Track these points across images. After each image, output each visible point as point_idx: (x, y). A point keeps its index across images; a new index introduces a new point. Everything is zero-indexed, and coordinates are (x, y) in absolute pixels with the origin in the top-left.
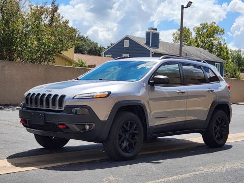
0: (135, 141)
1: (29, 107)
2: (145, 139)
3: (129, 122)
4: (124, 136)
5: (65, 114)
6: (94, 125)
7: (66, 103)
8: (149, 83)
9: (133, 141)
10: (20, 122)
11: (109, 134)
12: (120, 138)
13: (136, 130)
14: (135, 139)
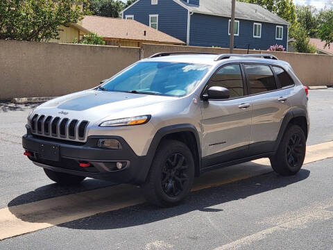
0: (184, 179)
1: (37, 134)
2: (197, 174)
3: (176, 155)
4: (169, 175)
5: (89, 148)
6: (128, 162)
7: (89, 133)
8: (202, 97)
9: (180, 180)
10: (24, 154)
11: (149, 173)
12: (164, 177)
13: (184, 163)
14: (184, 177)
